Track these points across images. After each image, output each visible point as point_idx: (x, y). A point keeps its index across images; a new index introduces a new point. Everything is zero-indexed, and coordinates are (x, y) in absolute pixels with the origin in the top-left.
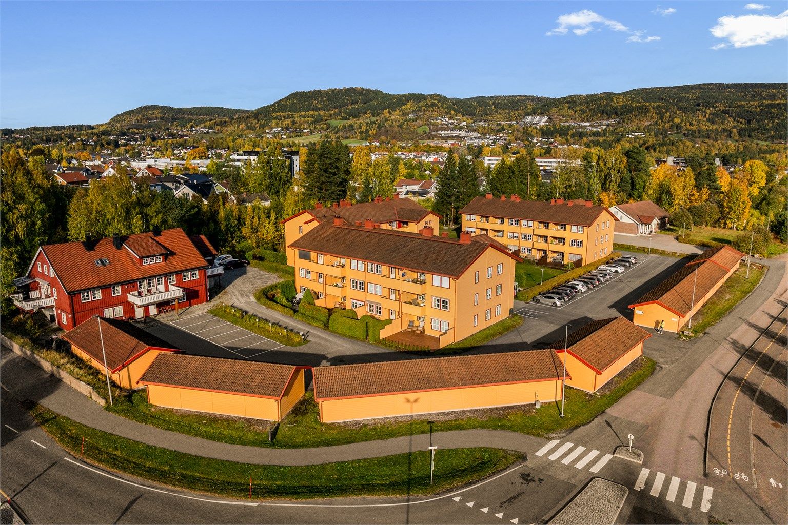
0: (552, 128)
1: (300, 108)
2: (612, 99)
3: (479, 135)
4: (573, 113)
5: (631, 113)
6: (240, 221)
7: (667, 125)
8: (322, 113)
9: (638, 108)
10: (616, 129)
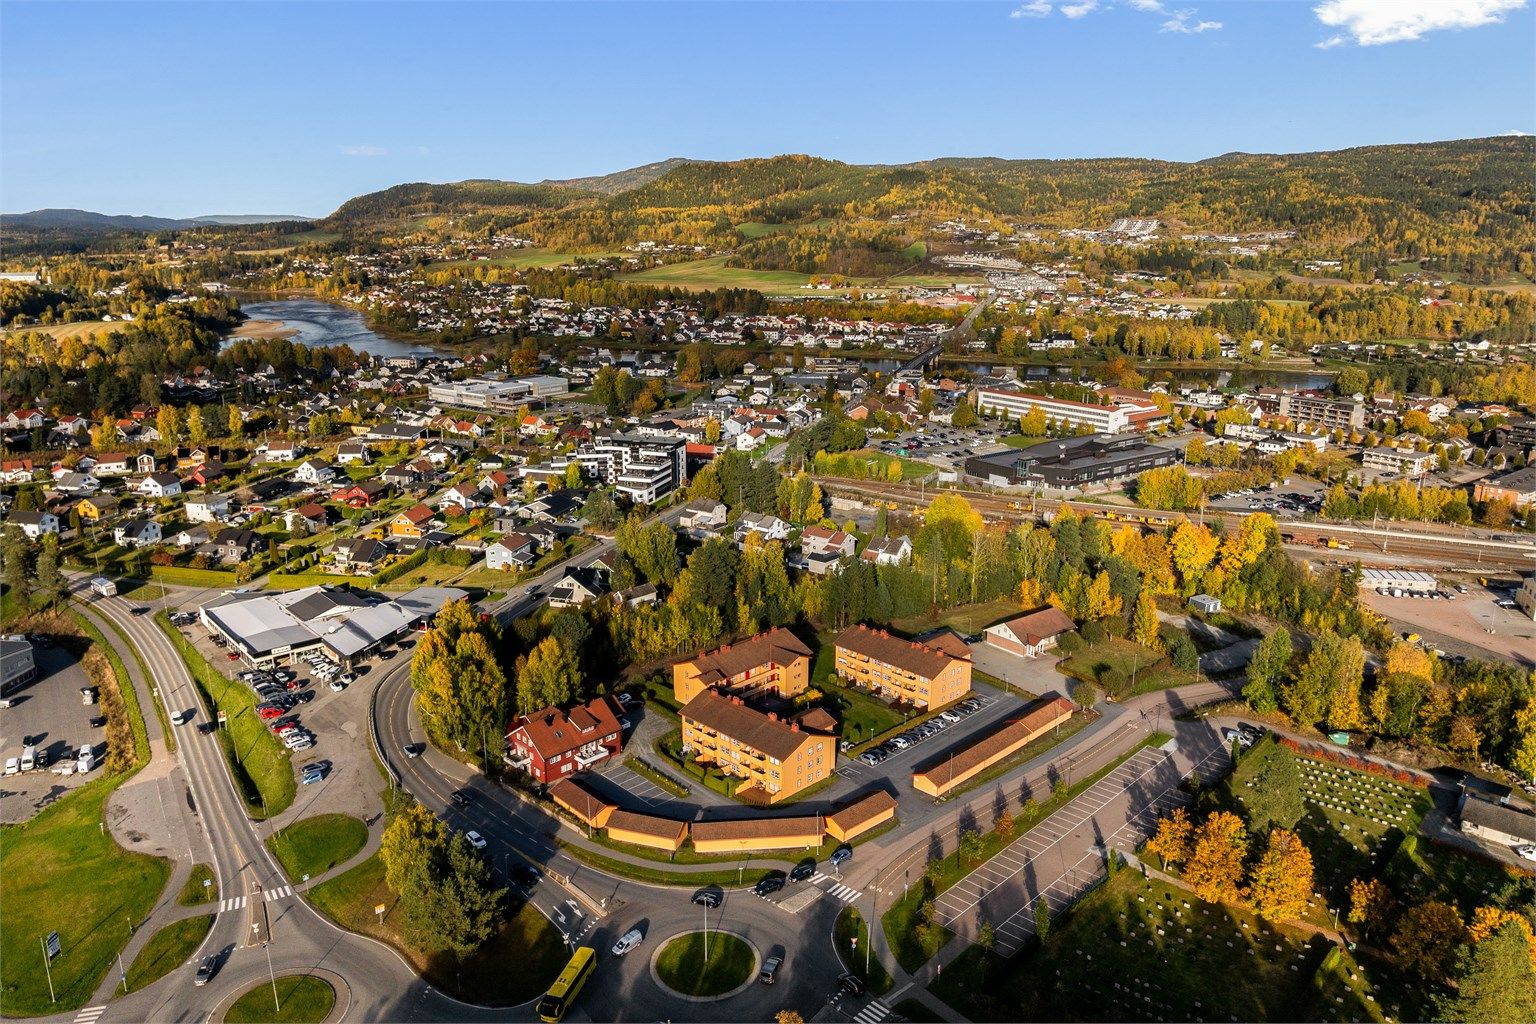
0: (1159, 254)
1: (688, 199)
2: (1287, 188)
3: (1020, 265)
4: (1209, 215)
5: (1320, 219)
6: (630, 634)
7: (1390, 245)
8: (729, 208)
9: (1335, 209)
10: (1288, 251)
